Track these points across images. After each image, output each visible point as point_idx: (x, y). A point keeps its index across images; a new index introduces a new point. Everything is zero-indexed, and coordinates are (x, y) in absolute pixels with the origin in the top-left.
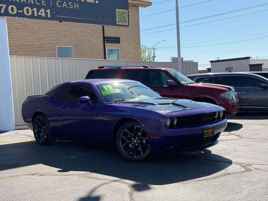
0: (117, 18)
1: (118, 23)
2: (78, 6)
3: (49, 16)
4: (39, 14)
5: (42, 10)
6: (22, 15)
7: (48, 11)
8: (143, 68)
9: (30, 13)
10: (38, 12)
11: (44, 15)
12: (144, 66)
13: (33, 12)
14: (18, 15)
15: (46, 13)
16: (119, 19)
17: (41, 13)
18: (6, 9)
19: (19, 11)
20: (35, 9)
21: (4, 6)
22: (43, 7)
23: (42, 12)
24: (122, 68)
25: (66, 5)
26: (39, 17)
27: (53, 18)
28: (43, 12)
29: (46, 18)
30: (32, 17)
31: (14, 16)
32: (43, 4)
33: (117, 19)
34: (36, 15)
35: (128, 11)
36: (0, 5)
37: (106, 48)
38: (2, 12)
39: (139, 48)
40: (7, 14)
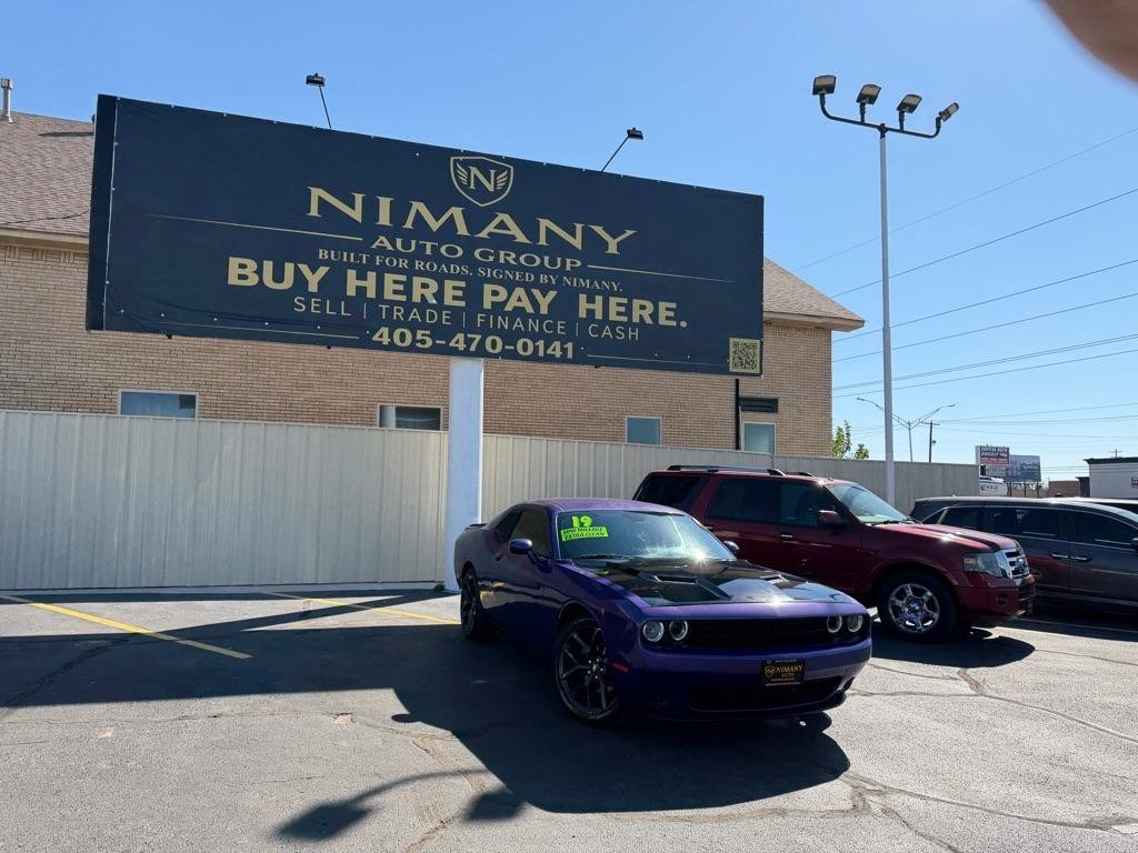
0: (731, 357)
1: (732, 370)
2: (637, 334)
3: (570, 355)
4: (549, 351)
5: (557, 344)
6: (514, 356)
7: (569, 346)
8: (768, 474)
9: (530, 351)
10: (546, 348)
11: (558, 354)
12: (769, 471)
13: (536, 349)
14: (506, 355)
15: (564, 351)
16: (736, 360)
17: (554, 350)
18: (482, 344)
19: (507, 347)
20: (541, 343)
21: (478, 337)
22: (558, 338)
23: (556, 349)
24: (720, 472)
25: (610, 334)
26: (549, 359)
27: (579, 359)
28: (558, 348)
29: (563, 360)
30: (534, 358)
31: (495, 356)
32: (559, 333)
33: (731, 360)
34: (541, 354)
35: (762, 343)
36: (469, 336)
37: (743, 423)
38: (473, 348)
39: (828, 423)
40: (481, 352)
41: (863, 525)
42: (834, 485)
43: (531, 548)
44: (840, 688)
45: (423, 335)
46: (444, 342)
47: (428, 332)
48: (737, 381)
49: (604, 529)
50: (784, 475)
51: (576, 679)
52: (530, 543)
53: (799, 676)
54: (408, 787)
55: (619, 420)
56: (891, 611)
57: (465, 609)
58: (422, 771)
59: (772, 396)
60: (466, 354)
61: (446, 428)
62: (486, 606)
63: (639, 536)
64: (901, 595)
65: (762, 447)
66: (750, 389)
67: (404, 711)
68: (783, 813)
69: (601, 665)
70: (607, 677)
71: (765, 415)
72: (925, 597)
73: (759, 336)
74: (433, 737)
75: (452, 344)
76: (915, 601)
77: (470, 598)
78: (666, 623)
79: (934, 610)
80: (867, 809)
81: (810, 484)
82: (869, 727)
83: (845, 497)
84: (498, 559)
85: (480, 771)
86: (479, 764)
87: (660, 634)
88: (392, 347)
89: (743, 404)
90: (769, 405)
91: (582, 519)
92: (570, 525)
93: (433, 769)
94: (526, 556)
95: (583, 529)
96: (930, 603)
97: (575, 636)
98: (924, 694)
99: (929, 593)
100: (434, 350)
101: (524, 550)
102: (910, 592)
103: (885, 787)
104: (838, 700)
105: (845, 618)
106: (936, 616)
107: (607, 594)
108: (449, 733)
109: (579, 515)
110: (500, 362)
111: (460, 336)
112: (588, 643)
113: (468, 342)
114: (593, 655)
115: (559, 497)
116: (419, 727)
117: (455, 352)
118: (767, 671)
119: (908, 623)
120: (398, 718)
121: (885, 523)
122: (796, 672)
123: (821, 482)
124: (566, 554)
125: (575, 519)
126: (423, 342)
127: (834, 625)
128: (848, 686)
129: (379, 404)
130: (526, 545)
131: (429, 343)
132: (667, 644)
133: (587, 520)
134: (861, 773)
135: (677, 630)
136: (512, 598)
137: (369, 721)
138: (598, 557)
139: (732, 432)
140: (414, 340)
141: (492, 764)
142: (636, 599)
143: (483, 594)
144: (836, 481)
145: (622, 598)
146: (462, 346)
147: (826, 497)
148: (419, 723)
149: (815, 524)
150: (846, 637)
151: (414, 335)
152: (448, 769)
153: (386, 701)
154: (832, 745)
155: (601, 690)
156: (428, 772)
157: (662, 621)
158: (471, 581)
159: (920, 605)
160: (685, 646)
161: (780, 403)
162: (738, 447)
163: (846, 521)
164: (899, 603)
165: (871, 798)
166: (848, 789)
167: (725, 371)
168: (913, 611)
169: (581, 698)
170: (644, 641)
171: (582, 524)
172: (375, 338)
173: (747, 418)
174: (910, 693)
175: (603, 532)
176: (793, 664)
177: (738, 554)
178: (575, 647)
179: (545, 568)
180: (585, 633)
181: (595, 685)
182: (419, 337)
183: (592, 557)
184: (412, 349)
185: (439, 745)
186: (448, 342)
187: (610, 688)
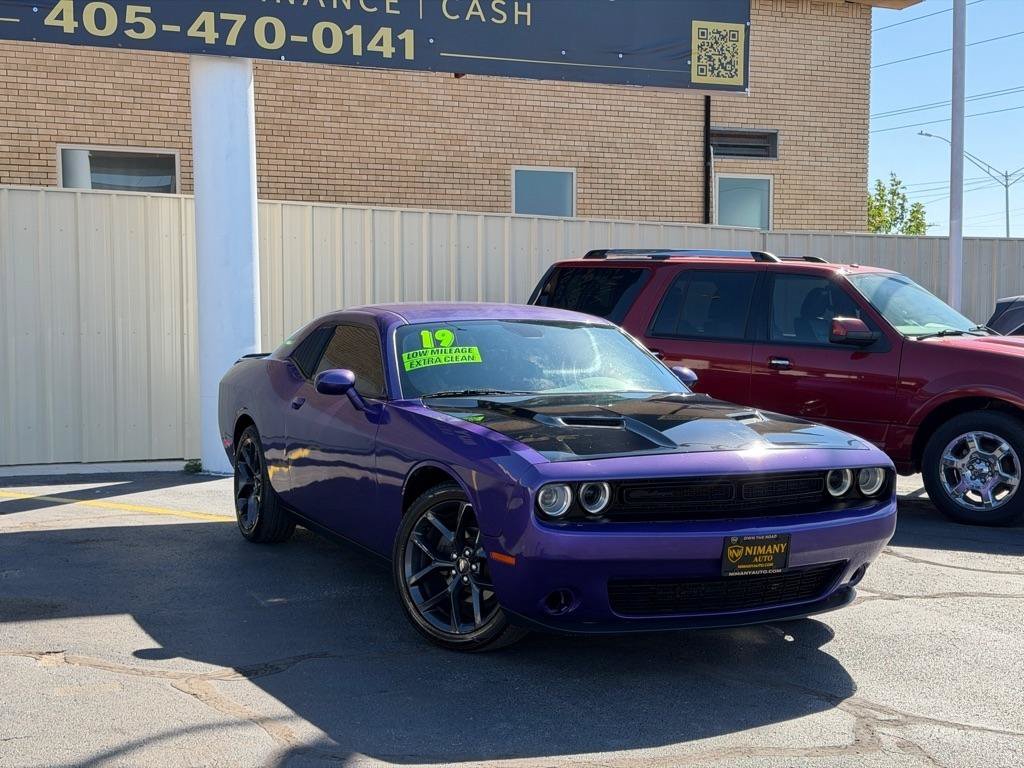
0: (694, 57)
1: (695, 79)
2: (528, 14)
3: (409, 54)
4: (372, 46)
5: (385, 33)
6: (306, 54)
7: (408, 36)
8: (752, 261)
9: (337, 46)
10: (366, 41)
11: (388, 51)
13: (348, 41)
14: (292, 52)
15: (399, 45)
16: (704, 61)
17: (380, 43)
18: (247, 31)
19: (294, 38)
20: (356, 31)
21: (240, 20)
22: (389, 21)
23: (383, 42)
25: (480, 13)
26: (373, 60)
27: (426, 61)
28: (388, 41)
29: (398, 62)
30: (345, 58)
31: (274, 55)
32: (388, 11)
33: (694, 62)
34: (357, 51)
35: (747, 29)
36: (224, 16)
37: (715, 178)
38: (231, 40)
39: (862, 174)
40: (246, 47)
41: (902, 341)
42: (860, 276)
43: (352, 385)
44: (846, 580)
45: (138, 14)
46: (177, 29)
47: (147, 10)
48: (708, 99)
49: (475, 350)
50: (779, 262)
51: (432, 583)
52: (350, 375)
53: (782, 559)
54: (172, 743)
55: (501, 177)
56: (943, 478)
57: (242, 494)
58: (190, 723)
59: (765, 127)
60: (219, 50)
61: (189, 189)
62: (279, 489)
63: (534, 360)
64: (961, 450)
65: (750, 216)
66: (731, 115)
67: (152, 644)
68: (750, 752)
69: (473, 559)
70: (482, 578)
71: (755, 162)
72: (998, 453)
73: (744, 18)
74: (204, 677)
75: (193, 32)
76: (983, 459)
77: (251, 475)
78: (575, 486)
79: (1011, 470)
80: (876, 744)
81: (824, 275)
82: (894, 639)
83: (877, 294)
84: (297, 406)
85: (284, 718)
86: (282, 709)
87: (566, 505)
88: (81, 37)
89: (717, 142)
90: (762, 145)
91: (439, 335)
92: (418, 344)
93: (209, 720)
94: (345, 398)
95: (439, 350)
96: (1007, 462)
97: (430, 517)
98: (984, 595)
99: (1005, 446)
100: (161, 42)
101: (341, 389)
102: (974, 446)
103: (907, 716)
104: (843, 597)
105: (856, 472)
106: (1015, 481)
107: (483, 449)
108: (231, 670)
109: (433, 328)
110: (284, 67)
111: (208, 17)
112: (451, 527)
113: (223, 27)
114: (461, 545)
115: (397, 302)
116: (180, 665)
117: (198, 47)
118: (731, 553)
119: (970, 494)
120: (141, 654)
121: (941, 335)
122: (775, 555)
123: (841, 271)
124: (411, 391)
125: (426, 335)
126: (139, 28)
127: (837, 484)
128: (858, 575)
129: (60, 147)
130: (343, 378)
131: (150, 29)
132: (577, 518)
133: (446, 337)
134: (872, 700)
135: (592, 499)
136: (322, 474)
137: (95, 660)
138: (466, 394)
139: (697, 194)
140: (122, 25)
141: (302, 708)
142: (529, 454)
143: (272, 470)
144: (864, 269)
145: (507, 453)
146: (211, 36)
147: (846, 296)
148: (178, 660)
149: (826, 340)
150: (856, 501)
151: (121, 15)
152: (231, 717)
153: (123, 632)
154: (832, 665)
155: (474, 600)
156: (201, 722)
157: (569, 484)
158: (250, 449)
159: (991, 465)
160: (605, 521)
161: (781, 140)
162: (707, 219)
163: (876, 334)
164: (958, 463)
165: (885, 730)
166: (850, 721)
167: (684, 82)
168: (980, 475)
169: (442, 610)
170: (542, 517)
171: (437, 343)
172: (50, 20)
173: (725, 169)
174: (960, 594)
175: (474, 355)
176: (771, 542)
177: (696, 387)
178: (431, 536)
179: (377, 416)
180: (447, 512)
181: (463, 591)
182: (130, 18)
183: (455, 395)
184: (119, 40)
185: (216, 687)
186: (186, 26)
187: (488, 594)
